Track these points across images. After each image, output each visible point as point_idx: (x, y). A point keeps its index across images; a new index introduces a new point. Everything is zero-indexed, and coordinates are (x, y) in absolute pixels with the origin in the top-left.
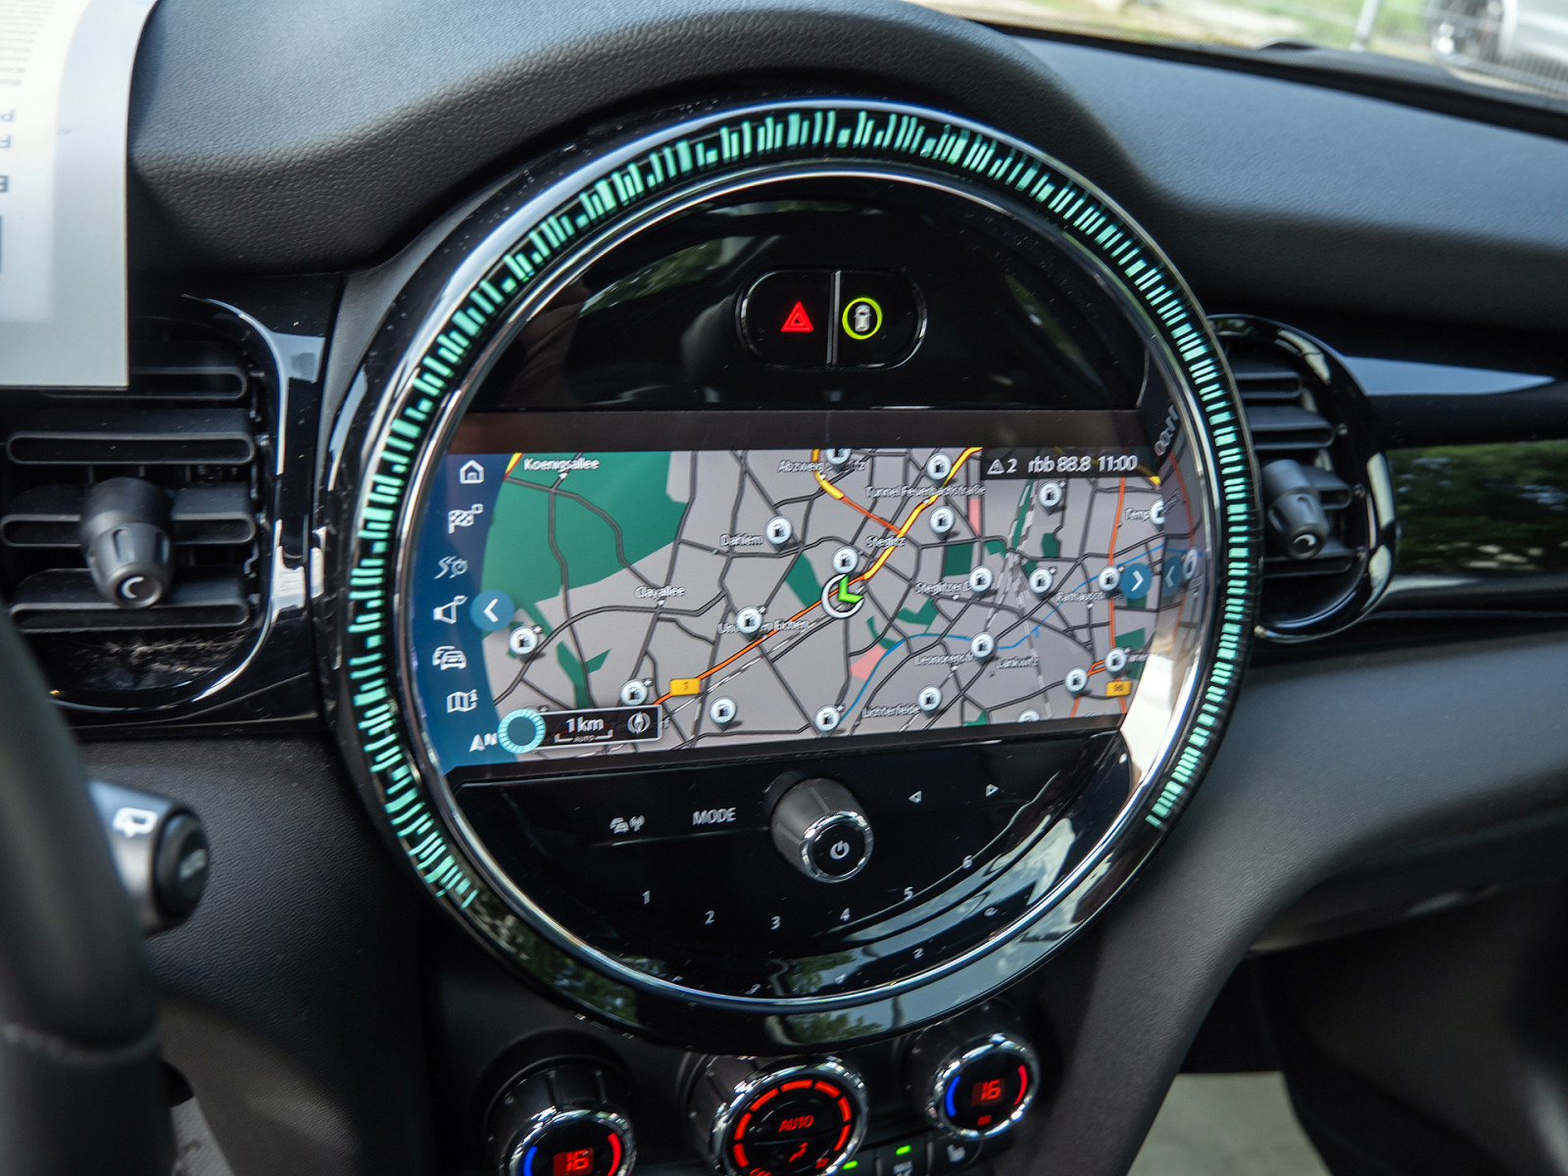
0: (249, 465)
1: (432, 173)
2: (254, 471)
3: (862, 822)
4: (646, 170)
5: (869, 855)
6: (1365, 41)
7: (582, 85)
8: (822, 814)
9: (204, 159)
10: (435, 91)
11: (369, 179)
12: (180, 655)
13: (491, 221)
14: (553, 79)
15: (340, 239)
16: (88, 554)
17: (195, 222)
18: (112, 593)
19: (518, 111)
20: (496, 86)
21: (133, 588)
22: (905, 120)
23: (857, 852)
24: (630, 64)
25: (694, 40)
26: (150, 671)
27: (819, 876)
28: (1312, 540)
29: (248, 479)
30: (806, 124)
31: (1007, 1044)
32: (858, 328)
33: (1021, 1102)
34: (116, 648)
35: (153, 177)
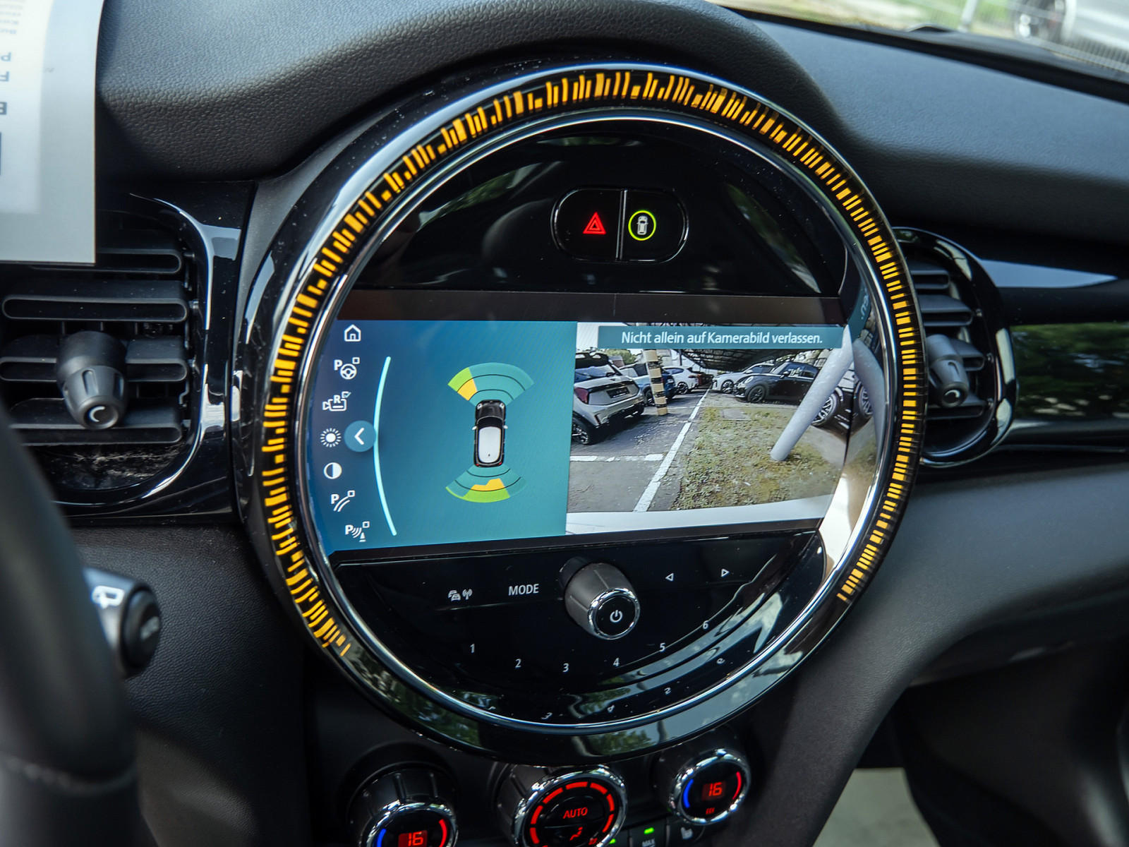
0: (183, 324)
1: (325, 109)
2: (187, 328)
3: (632, 596)
4: (490, 112)
5: (636, 620)
6: (968, 25)
7: (440, 47)
8: (603, 590)
9: (154, 93)
10: (329, 48)
11: (277, 111)
12: (129, 464)
13: (373, 147)
14: (419, 41)
15: (253, 156)
16: (64, 388)
17: (146, 140)
18: (82, 419)
19: (391, 65)
20: (376, 45)
21: (96, 415)
22: (681, 79)
23: (628, 617)
24: (476, 32)
25: (524, 16)
26: (107, 475)
27: (601, 635)
28: (958, 394)
29: (182, 333)
30: (608, 81)
31: (728, 756)
32: (639, 233)
33: (737, 797)
34: (81, 458)
35: (115, 106)
